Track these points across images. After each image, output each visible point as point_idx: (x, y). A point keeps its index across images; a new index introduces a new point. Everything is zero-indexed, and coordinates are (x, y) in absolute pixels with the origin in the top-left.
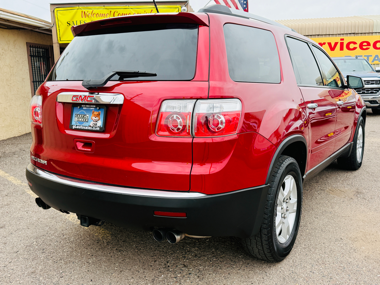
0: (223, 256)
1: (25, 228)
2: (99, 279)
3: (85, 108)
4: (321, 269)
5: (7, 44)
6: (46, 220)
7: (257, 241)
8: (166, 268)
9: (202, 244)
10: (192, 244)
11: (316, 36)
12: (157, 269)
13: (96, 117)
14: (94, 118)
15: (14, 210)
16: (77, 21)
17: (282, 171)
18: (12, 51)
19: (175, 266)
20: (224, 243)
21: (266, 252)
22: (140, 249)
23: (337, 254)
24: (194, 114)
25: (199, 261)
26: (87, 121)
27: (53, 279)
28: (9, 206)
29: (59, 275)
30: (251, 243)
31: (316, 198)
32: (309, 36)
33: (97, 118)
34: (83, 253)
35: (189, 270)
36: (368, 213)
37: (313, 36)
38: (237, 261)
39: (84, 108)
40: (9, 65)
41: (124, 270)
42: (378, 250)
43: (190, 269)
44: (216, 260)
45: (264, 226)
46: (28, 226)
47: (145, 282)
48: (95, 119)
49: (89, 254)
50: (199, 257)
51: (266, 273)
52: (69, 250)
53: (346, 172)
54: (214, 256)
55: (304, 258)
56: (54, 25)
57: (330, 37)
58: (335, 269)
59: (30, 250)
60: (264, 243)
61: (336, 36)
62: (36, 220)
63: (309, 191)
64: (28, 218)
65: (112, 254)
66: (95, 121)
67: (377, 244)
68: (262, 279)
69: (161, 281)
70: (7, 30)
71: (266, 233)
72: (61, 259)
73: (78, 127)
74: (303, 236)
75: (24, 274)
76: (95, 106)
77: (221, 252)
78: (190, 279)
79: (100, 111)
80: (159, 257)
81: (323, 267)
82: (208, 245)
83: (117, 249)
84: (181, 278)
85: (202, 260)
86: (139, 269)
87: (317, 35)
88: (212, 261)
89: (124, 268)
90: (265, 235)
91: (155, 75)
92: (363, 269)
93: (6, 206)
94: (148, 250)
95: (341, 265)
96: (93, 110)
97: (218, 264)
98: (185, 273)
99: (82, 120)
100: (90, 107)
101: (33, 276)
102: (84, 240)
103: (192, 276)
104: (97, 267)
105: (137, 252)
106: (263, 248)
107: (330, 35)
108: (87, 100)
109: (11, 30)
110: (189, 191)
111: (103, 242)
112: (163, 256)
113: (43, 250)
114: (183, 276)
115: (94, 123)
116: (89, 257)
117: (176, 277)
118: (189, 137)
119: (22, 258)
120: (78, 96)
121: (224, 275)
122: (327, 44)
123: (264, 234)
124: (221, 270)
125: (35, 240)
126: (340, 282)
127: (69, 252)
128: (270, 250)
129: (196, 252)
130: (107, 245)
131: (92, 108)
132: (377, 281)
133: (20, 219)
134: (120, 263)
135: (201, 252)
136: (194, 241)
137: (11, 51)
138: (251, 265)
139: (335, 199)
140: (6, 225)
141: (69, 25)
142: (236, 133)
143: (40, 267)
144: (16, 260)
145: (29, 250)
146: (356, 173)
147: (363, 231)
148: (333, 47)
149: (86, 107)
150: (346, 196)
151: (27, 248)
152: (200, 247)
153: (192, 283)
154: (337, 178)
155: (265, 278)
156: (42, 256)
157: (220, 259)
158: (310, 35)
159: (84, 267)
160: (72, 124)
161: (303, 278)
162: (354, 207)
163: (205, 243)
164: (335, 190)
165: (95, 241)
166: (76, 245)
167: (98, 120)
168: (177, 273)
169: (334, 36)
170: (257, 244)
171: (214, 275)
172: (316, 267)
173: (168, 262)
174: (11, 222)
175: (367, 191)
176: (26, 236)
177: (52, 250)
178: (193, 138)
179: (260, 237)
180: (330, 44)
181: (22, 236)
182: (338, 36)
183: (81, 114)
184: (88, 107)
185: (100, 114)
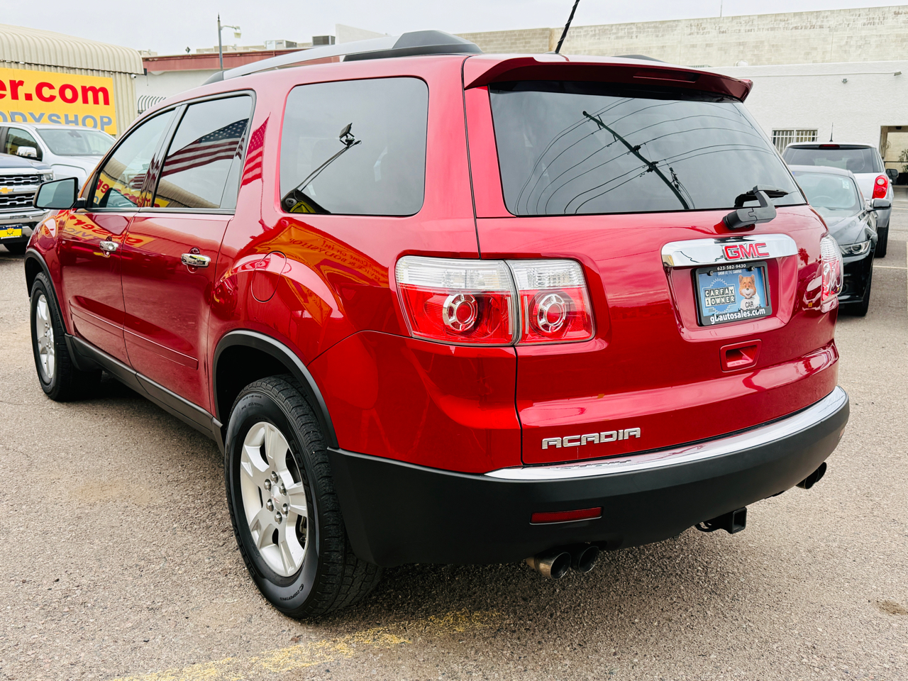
3: (723, 273)
13: (748, 289)
14: (745, 291)
26: (732, 300)
33: (751, 290)
39: (720, 273)
48: (748, 292)
66: (747, 297)
73: (721, 319)
76: (746, 266)
96: (739, 274)
99: (723, 300)
100: (734, 269)
108: (758, 254)
115: (748, 301)
131: (736, 272)
149: (725, 270)
160: (706, 315)
167: (753, 295)
183: (719, 286)
184: (729, 270)
185: (753, 281)
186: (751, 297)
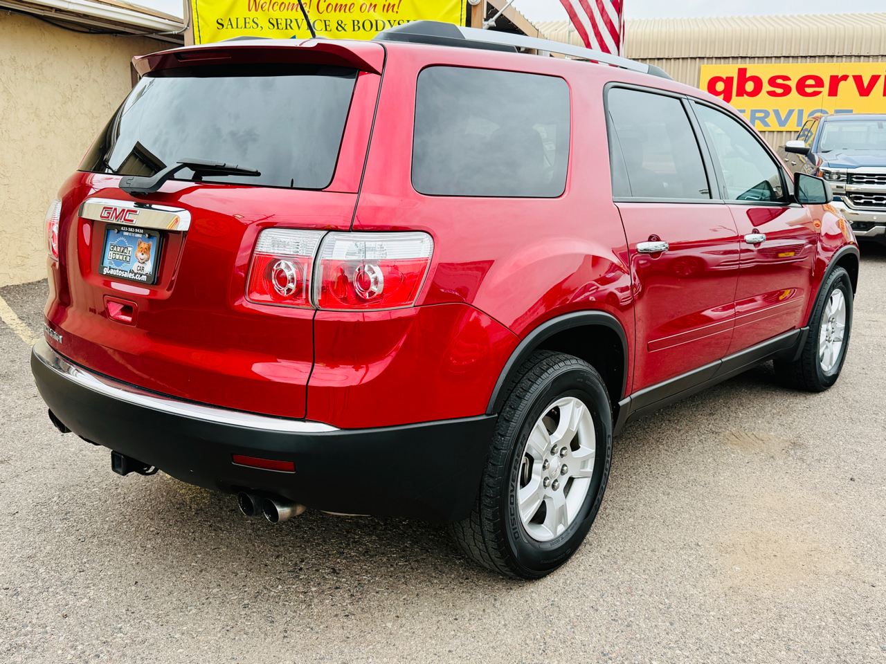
0: (423, 558)
1: (47, 466)
2: (152, 582)
4: (618, 603)
5: (86, 66)
6: (95, 454)
7: (474, 532)
8: (293, 572)
9: (390, 530)
10: (369, 527)
11: (826, 59)
12: (275, 574)
14: (140, 255)
15: (38, 428)
16: (237, 19)
17: (541, 388)
18: (97, 82)
19: (314, 569)
20: (437, 532)
21: (493, 557)
22: (259, 529)
23: (671, 577)
24: (318, 262)
25: (368, 565)
26: (128, 259)
27: (64, 572)
28: (32, 420)
29: (78, 566)
30: (464, 535)
31: (690, 450)
32: (808, 59)
33: (145, 256)
34: (142, 526)
35: (338, 581)
36: (792, 494)
37: (817, 59)
38: (446, 570)
39: (125, 233)
40: (91, 111)
41: (209, 569)
42: (768, 577)
43: (343, 578)
44: (403, 566)
45: (487, 501)
46: (55, 463)
47: (240, 597)
48: (142, 257)
49: (153, 531)
50: (372, 556)
51: (495, 600)
52: (117, 518)
53: (793, 395)
54: (403, 557)
55: (592, 577)
56: (188, 26)
57: (862, 63)
58: (647, 608)
59: (42, 512)
60: (488, 536)
61: (876, 60)
62: (74, 453)
63: (682, 432)
64: (59, 447)
65: (197, 534)
66: (141, 261)
67: (774, 562)
68: (481, 613)
69: (272, 597)
70: (89, 36)
71: (490, 516)
72: (94, 536)
73: (111, 272)
74: (615, 531)
75: (13, 558)
76: (142, 231)
77: (421, 550)
78: (332, 599)
79: (151, 243)
80: (288, 549)
81: (624, 600)
82: (401, 532)
83: (210, 526)
84: (315, 596)
85: (375, 562)
86: (240, 569)
87: (828, 56)
88: (395, 566)
89: (210, 564)
90: (489, 520)
91: (257, 174)
92: (711, 613)
93: (27, 418)
94: (274, 532)
95: (666, 600)
96: (139, 238)
97: (404, 572)
98: (328, 586)
99: (121, 257)
100: (134, 232)
101: (28, 564)
102: (153, 502)
103: (338, 593)
104: (159, 557)
105: (250, 534)
106: (486, 547)
107: (860, 56)
108: (125, 219)
109: (96, 35)
110: (304, 418)
111: (191, 507)
112: (298, 547)
113: (66, 514)
114: (320, 591)
115: (140, 265)
116: (151, 536)
117: (306, 593)
118: (309, 307)
119: (19, 526)
120: (112, 208)
121: (405, 597)
122: (851, 79)
123: (486, 518)
124: (405, 586)
125: (58, 493)
126: (643, 636)
127: (114, 523)
128: (501, 552)
129: (370, 545)
130: (194, 516)
132: (726, 642)
133: (45, 447)
134: (207, 553)
135: (381, 545)
136: (375, 522)
137: (95, 81)
138: (472, 582)
139: (733, 455)
140: (13, 458)
141: (221, 27)
142: (412, 305)
143: (48, 547)
144: (7, 529)
145: (39, 512)
146: (816, 398)
147: (759, 532)
148: (866, 85)
149: (127, 231)
150: (762, 451)
151: (37, 508)
152: (383, 535)
153: (333, 607)
154: (762, 408)
155: (487, 611)
156: (60, 526)
157: (412, 564)
158: (811, 57)
159: (133, 555)
160: (104, 265)
161: (567, 620)
162: (768, 477)
163: (397, 527)
164: (745, 436)
165: (174, 506)
166: (134, 509)
167: (146, 261)
168: (312, 583)
169: (871, 59)
170: (474, 538)
171: (386, 594)
172: (609, 599)
173: (302, 561)
174: (24, 452)
175: (818, 442)
176: (45, 482)
177: (83, 516)
178: (317, 310)
179: (479, 523)
180: (858, 80)
181: (36, 482)
182: (880, 59)
183: (120, 244)
184: (130, 232)
185: (149, 248)
186: (144, 263)
